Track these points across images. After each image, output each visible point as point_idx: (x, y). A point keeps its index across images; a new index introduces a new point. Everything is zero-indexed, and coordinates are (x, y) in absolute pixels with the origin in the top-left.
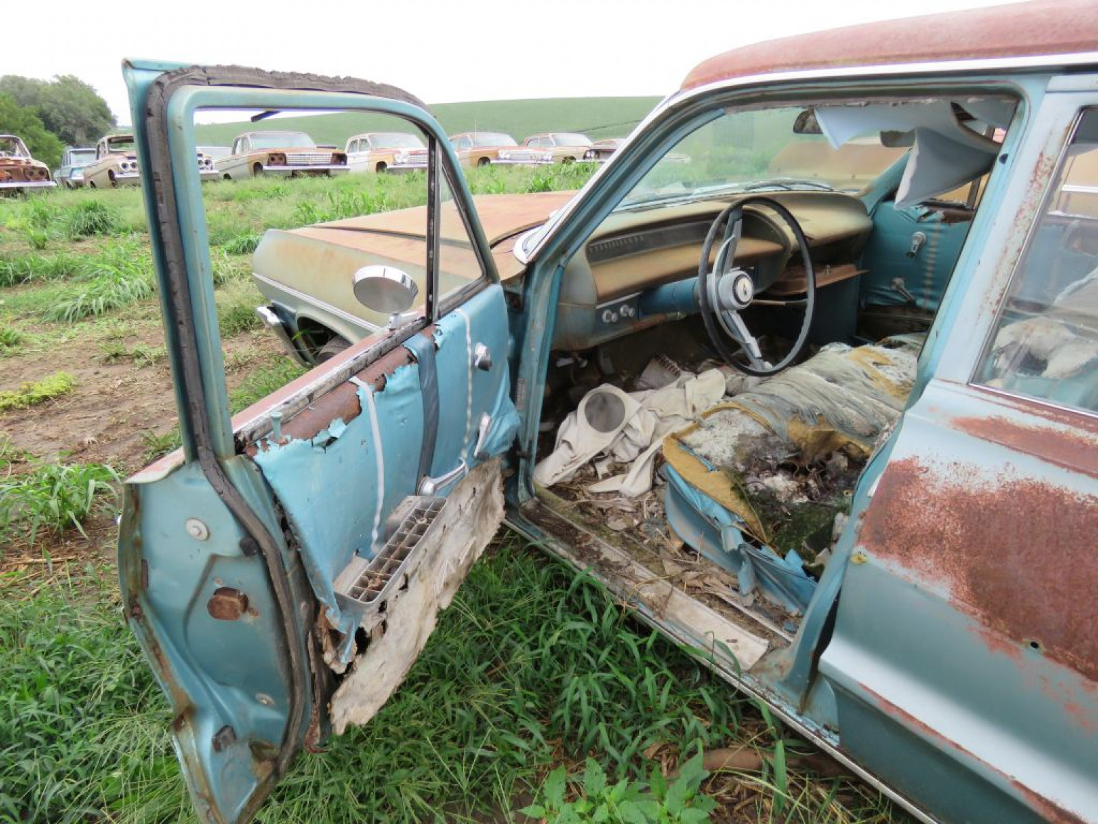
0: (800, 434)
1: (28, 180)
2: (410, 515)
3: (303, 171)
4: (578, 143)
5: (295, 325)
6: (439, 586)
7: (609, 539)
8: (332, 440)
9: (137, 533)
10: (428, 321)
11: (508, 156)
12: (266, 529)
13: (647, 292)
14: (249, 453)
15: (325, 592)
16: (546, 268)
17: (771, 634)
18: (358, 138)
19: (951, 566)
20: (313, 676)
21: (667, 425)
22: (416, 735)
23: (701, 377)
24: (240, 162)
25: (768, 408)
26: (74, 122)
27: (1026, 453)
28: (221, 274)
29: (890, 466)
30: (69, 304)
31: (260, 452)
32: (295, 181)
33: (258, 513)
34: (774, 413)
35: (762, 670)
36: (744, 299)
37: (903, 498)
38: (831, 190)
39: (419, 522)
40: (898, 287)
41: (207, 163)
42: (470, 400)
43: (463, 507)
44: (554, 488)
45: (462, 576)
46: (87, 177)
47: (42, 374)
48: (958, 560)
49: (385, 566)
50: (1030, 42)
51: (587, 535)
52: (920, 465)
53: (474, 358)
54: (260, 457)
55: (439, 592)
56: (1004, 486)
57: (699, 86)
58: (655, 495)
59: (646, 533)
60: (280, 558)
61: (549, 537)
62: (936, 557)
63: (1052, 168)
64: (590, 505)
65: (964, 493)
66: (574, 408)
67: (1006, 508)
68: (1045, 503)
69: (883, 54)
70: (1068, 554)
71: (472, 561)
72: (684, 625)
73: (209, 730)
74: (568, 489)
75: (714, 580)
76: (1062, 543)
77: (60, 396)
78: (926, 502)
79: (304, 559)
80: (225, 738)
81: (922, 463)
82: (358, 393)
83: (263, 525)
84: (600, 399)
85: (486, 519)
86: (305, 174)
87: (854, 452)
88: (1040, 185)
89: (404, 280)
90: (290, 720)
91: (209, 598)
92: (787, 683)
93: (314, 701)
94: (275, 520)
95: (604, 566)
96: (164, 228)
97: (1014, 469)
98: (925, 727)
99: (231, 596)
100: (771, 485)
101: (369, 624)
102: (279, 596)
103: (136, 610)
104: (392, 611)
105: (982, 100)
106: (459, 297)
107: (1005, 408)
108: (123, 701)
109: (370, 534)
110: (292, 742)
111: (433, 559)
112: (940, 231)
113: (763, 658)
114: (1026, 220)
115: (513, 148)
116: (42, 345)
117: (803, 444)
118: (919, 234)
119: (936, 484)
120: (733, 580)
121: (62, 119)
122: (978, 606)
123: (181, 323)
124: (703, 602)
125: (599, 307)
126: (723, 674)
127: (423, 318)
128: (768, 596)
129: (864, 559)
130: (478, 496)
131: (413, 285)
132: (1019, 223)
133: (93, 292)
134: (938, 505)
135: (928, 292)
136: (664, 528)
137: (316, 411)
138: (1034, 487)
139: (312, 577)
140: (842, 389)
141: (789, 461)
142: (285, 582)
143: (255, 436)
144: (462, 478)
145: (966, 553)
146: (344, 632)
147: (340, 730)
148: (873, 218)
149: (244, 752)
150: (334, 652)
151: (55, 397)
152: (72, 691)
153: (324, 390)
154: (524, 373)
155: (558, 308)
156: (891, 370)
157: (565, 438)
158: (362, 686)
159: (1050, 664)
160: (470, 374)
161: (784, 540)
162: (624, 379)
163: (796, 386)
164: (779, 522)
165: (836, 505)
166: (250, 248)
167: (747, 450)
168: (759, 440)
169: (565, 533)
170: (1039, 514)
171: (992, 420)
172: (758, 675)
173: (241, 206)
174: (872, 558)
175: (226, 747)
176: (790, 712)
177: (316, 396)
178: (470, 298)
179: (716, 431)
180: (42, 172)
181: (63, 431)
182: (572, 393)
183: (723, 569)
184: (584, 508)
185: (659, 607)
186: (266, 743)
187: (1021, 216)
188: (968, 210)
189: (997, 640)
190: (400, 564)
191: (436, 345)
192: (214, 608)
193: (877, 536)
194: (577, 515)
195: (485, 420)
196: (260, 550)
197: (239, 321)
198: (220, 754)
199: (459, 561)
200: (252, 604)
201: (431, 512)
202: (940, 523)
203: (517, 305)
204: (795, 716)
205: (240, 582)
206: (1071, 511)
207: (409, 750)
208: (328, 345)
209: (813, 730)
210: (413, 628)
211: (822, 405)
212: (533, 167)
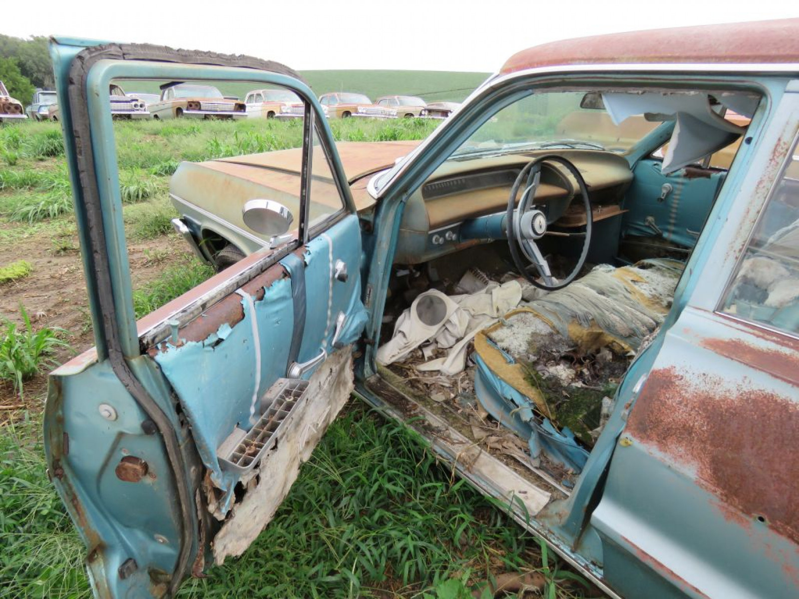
0: (577, 333)
1: (6, 113)
2: (280, 394)
3: (214, 115)
4: (416, 104)
5: (200, 234)
6: (301, 445)
7: (432, 409)
8: (220, 341)
9: (60, 413)
10: (300, 243)
11: (364, 111)
12: (164, 413)
13: (466, 222)
14: (151, 354)
15: (210, 459)
16: (391, 202)
17: (553, 488)
18: (255, 92)
19: (698, 454)
20: (200, 522)
21: (477, 321)
22: (280, 556)
23: (504, 286)
24: (166, 106)
25: (554, 313)
26: (43, 70)
27: (760, 370)
28: (148, 190)
29: (653, 372)
30: (31, 208)
31: (160, 353)
32: (206, 122)
33: (157, 401)
34: (558, 317)
35: (546, 516)
36: (539, 231)
37: (662, 398)
38: (604, 150)
39: (288, 400)
40: (650, 223)
41: (141, 106)
42: (330, 303)
43: (322, 383)
44: (391, 366)
45: (320, 436)
46: (51, 112)
47: (7, 261)
48: (704, 449)
49: (260, 436)
50: (774, 52)
51: (416, 405)
52: (677, 374)
53: (335, 272)
54: (160, 357)
55: (301, 449)
56: (741, 394)
57: (514, 71)
58: (467, 375)
59: (459, 404)
60: (175, 436)
61: (387, 405)
62: (686, 446)
63: (787, 150)
64: (418, 381)
65: (710, 398)
66: (408, 305)
67: (743, 411)
68: (774, 410)
69: (658, 55)
70: (791, 451)
71: (328, 424)
72: (487, 478)
73: (116, 562)
74: (402, 368)
75: (510, 444)
76: (786, 442)
77: (20, 279)
78: (680, 403)
79: (194, 434)
80: (128, 568)
81: (678, 372)
82: (242, 302)
83: (161, 410)
84: (428, 301)
85: (340, 391)
86: (215, 118)
87: (617, 349)
88: (778, 163)
89: (282, 210)
90: (180, 554)
91: (117, 465)
92: (565, 528)
93: (200, 540)
94: (170, 404)
95: (428, 429)
96: (82, 175)
97: (750, 382)
98: (672, 573)
99: (133, 463)
100: (555, 373)
101: (246, 479)
102: (173, 464)
103: (59, 471)
104: (264, 467)
105: (733, 94)
106: (325, 225)
107: (743, 333)
108: (54, 524)
109: (249, 408)
110: (182, 570)
111: (298, 425)
112: (683, 184)
113: (546, 507)
114: (765, 188)
115: (368, 105)
116: (9, 239)
117: (580, 341)
118: (667, 185)
119: (689, 390)
120: (525, 444)
121: (35, 68)
122: (718, 486)
123: (96, 252)
124: (501, 460)
125: (430, 232)
126: (516, 518)
127: (296, 241)
128: (551, 457)
129: (630, 442)
130: (334, 374)
131: (289, 214)
132: (758, 191)
133: (50, 200)
134: (689, 406)
135: (672, 228)
136: (473, 401)
137: (208, 318)
138: (765, 397)
139: (200, 448)
140: (608, 299)
141: (569, 354)
142: (178, 452)
143: (157, 340)
144: (322, 361)
145: (711, 445)
146: (225, 490)
147: (220, 561)
148: (633, 172)
149: (144, 578)
150: (217, 504)
151: (16, 279)
152: (15, 513)
153: (214, 301)
154: (372, 280)
155: (400, 232)
156: (645, 286)
157: (401, 329)
158: (239, 526)
159: (773, 534)
160: (331, 284)
161: (563, 417)
162: (446, 284)
163: (574, 296)
164: (559, 402)
165: (603, 390)
166: (171, 171)
167: (538, 344)
168: (547, 337)
169: (399, 403)
170: (769, 419)
171: (733, 342)
172: (542, 520)
173: (165, 140)
174: (636, 442)
175: (129, 575)
176: (565, 550)
177: (208, 305)
178: (333, 225)
179: (515, 329)
180: (17, 107)
181: (21, 306)
182: (407, 295)
183: (517, 436)
184: (413, 383)
185: (469, 463)
186: (162, 571)
187: (761, 186)
188: (703, 169)
189: (732, 513)
190: (271, 435)
191: (305, 263)
192: (120, 472)
193: (640, 426)
194: (408, 388)
195: (341, 318)
196: (158, 430)
197: (159, 227)
198: (124, 582)
199: (318, 424)
200: (151, 469)
201: (297, 392)
202: (690, 420)
203: (368, 229)
204: (569, 553)
205: (142, 453)
206: (794, 418)
207: (273, 569)
208: (225, 250)
209: (583, 565)
210: (280, 478)
211: (594, 312)
212: (382, 120)
